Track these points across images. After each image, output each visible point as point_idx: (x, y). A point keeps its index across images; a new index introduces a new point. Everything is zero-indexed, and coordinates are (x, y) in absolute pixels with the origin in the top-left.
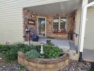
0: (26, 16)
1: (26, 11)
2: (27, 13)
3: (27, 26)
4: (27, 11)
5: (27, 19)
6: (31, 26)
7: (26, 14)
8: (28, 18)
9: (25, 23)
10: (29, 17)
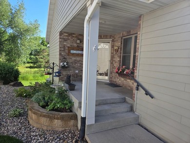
0: (65, 43)
1: (65, 36)
2: (67, 37)
3: (65, 58)
4: (67, 34)
5: (67, 48)
6: (75, 59)
7: (65, 40)
8: (69, 45)
9: (62, 54)
10: (72, 44)
